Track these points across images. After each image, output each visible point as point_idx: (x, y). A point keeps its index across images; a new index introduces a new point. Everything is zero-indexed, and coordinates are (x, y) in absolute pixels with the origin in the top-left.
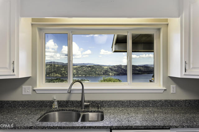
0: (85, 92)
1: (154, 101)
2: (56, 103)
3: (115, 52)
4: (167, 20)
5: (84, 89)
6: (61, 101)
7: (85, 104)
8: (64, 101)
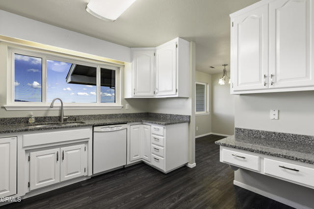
0: (64, 109)
1: (116, 114)
2: (33, 119)
3: (70, 83)
4: (124, 63)
5: (63, 106)
6: (38, 117)
7: (64, 117)
8: (42, 117)
